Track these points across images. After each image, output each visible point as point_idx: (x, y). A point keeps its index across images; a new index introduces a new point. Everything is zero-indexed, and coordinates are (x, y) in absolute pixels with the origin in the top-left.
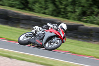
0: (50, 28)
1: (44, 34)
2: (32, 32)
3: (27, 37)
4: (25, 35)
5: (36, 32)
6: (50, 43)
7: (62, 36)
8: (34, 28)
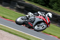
0: (39, 15)
1: (35, 19)
2: (26, 16)
3: (23, 19)
4: (21, 18)
5: (29, 16)
6: (38, 26)
7: (48, 22)
8: (28, 13)
